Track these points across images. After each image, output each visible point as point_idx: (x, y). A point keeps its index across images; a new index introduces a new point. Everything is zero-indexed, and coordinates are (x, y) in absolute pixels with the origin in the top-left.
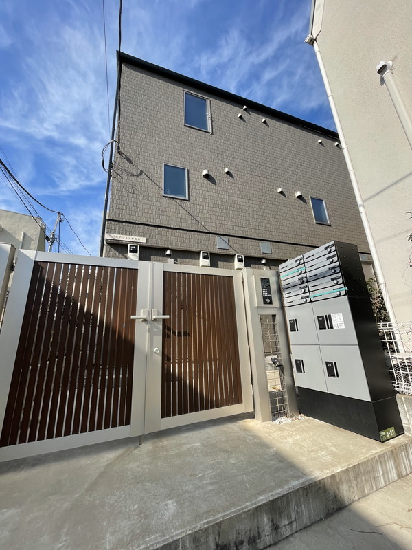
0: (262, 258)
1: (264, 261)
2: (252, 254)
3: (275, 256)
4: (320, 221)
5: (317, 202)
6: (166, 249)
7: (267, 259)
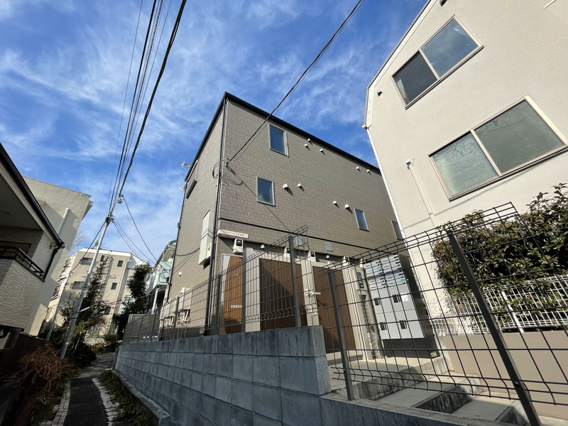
0: (326, 255)
1: (328, 257)
2: (320, 251)
3: (335, 253)
4: (362, 228)
5: (359, 212)
6: (261, 244)
7: (330, 255)
